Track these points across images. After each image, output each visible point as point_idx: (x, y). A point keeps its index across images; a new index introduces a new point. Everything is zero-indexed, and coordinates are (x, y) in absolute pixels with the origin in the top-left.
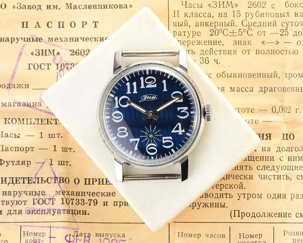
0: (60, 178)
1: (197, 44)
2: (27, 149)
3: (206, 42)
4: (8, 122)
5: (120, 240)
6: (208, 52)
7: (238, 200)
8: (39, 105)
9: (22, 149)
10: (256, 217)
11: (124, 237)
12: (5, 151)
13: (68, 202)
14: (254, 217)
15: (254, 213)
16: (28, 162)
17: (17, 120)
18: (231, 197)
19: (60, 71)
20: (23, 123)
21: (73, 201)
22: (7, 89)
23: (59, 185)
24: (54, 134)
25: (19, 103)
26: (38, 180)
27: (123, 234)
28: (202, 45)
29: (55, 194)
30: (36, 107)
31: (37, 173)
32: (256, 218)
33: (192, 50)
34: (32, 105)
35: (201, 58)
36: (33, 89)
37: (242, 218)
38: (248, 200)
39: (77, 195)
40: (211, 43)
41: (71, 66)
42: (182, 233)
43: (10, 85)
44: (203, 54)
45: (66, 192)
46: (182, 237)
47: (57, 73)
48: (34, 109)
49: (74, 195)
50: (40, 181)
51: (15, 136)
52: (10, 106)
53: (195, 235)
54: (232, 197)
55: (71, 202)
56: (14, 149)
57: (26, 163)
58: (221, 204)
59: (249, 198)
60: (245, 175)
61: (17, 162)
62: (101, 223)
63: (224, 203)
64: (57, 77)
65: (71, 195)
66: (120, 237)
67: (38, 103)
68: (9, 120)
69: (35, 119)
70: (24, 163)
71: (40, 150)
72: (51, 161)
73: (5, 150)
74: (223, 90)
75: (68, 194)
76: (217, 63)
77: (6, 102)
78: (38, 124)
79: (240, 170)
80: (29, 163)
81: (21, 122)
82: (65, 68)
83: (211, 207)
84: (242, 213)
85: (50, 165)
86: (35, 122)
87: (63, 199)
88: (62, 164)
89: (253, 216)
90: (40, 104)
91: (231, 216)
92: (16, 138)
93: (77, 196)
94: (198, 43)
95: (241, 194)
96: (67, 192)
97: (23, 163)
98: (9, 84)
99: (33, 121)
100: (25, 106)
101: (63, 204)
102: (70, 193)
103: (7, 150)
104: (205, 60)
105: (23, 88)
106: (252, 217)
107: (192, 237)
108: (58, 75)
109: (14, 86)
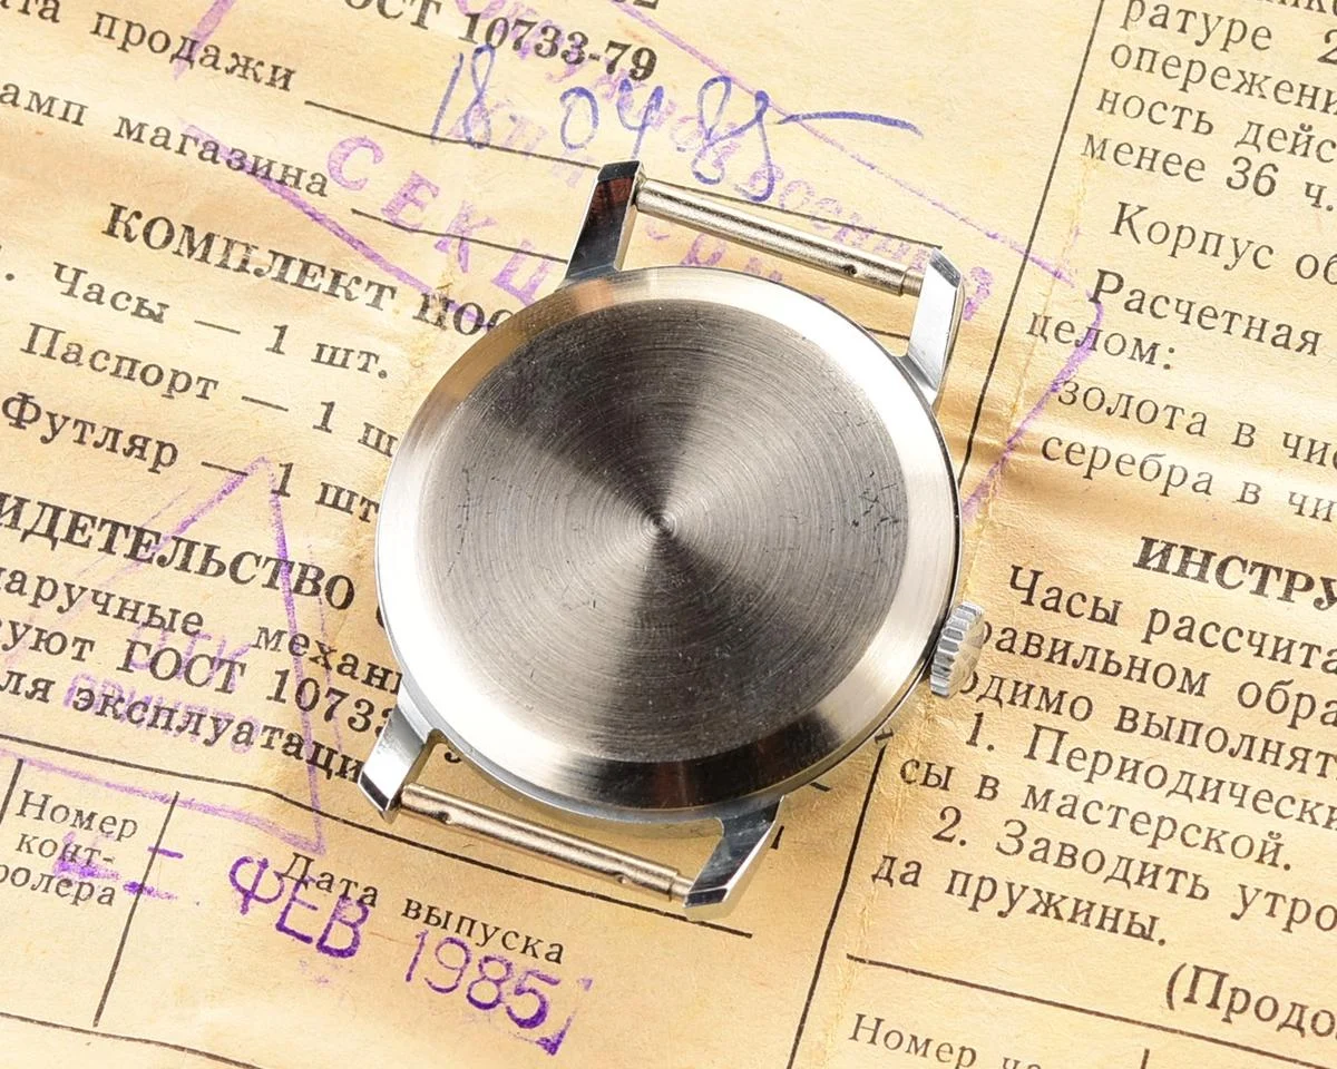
0: (305, 568)
1: (1237, 90)
2: (181, 382)
3: (1288, 88)
4: (128, 230)
5: (529, 973)
6: (1285, 138)
7: (1234, 916)
8: (315, 188)
9: (152, 375)
10: (1308, 1030)
11: (558, 961)
12: (59, 361)
13: (308, 700)
14: (1299, 1027)
15: (1303, 1008)
16: (162, 445)
17: (179, 232)
18: (1199, 892)
19: (479, 51)
20: (204, 258)
21: (339, 702)
22: (176, 60)
23: (289, 602)
24: (348, 352)
25: (213, 146)
26: (188, 554)
27: (552, 946)
28: (1263, 97)
29: (255, 643)
30: (293, 190)
31: (194, 520)
32: (1303, 1036)
33: (1201, 114)
34: (276, 174)
35: (1235, 162)
36: (308, 103)
37: (1227, 1020)
38: (1288, 929)
39: (368, 682)
40: (1314, 97)
41: (543, 37)
42: (879, 1021)
43: (197, 45)
44: (1255, 143)
45: (312, 643)
46: (873, 1041)
47: (462, 58)
48: (284, 197)
49: (352, 675)
50: (196, 561)
51: (141, 305)
52: (162, 148)
53: (947, 1048)
54: (1205, 896)
55: (324, 704)
56: (112, 365)
57: (151, 449)
58: (1133, 918)
59: (1293, 924)
60: (1306, 802)
61: (105, 430)
62: (454, 856)
63: (1154, 919)
64: (454, 80)
65: (335, 668)
66: (535, 955)
67: (313, 177)
68: (134, 218)
69: (271, 252)
70: (142, 449)
71: (244, 401)
72: (287, 476)
73: (59, 358)
74: (1309, 348)
75: (325, 659)
76: (1317, 202)
77: (143, 121)
78: (281, 278)
79: (1289, 768)
80: (167, 454)
81: (192, 249)
82: (509, 42)
83: (1072, 920)
84: (1235, 990)
85: (273, 492)
86: (266, 264)
87: (284, 674)
88: (335, 505)
89: (1290, 1023)
90: (323, 186)
91: (1169, 996)
92: (142, 316)
93: (367, 687)
94: (1245, 82)
95: (1258, 891)
96: (322, 650)
97: (137, 446)
98: (192, 37)
99: (260, 258)
100: (241, 168)
101: (277, 697)
102: (335, 660)
103: (71, 357)
104: (1258, 176)
105: (257, 80)
106: (1285, 1024)
107: (924, 1054)
108: (462, 72)
109: (216, 58)
